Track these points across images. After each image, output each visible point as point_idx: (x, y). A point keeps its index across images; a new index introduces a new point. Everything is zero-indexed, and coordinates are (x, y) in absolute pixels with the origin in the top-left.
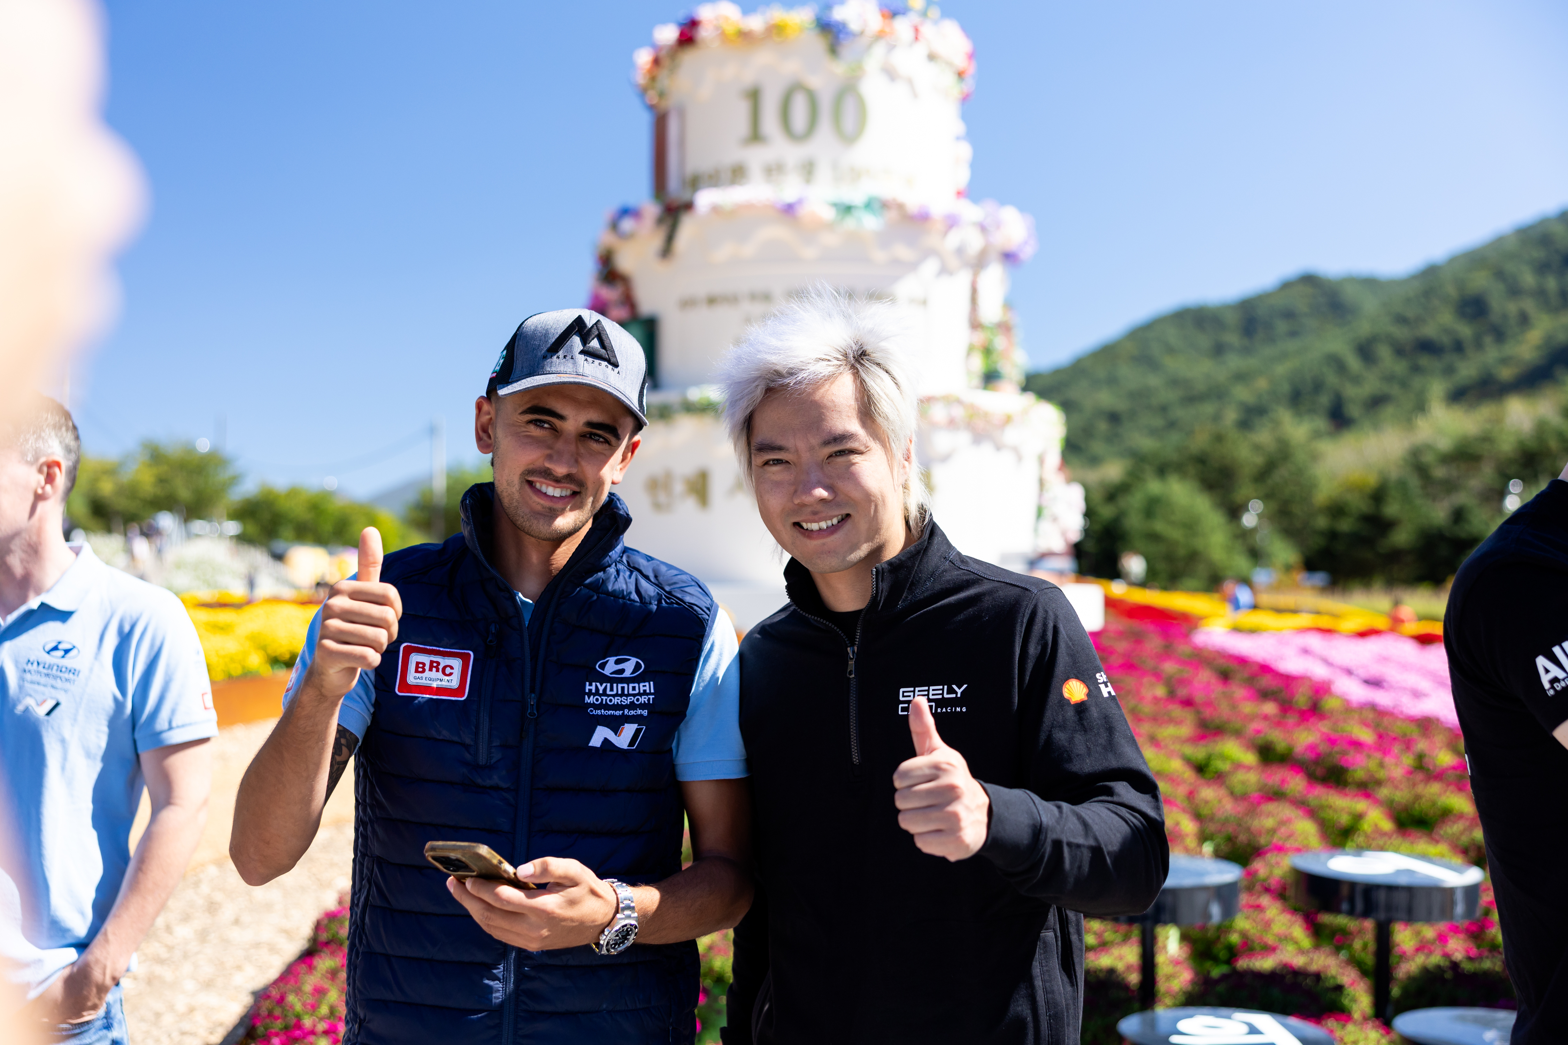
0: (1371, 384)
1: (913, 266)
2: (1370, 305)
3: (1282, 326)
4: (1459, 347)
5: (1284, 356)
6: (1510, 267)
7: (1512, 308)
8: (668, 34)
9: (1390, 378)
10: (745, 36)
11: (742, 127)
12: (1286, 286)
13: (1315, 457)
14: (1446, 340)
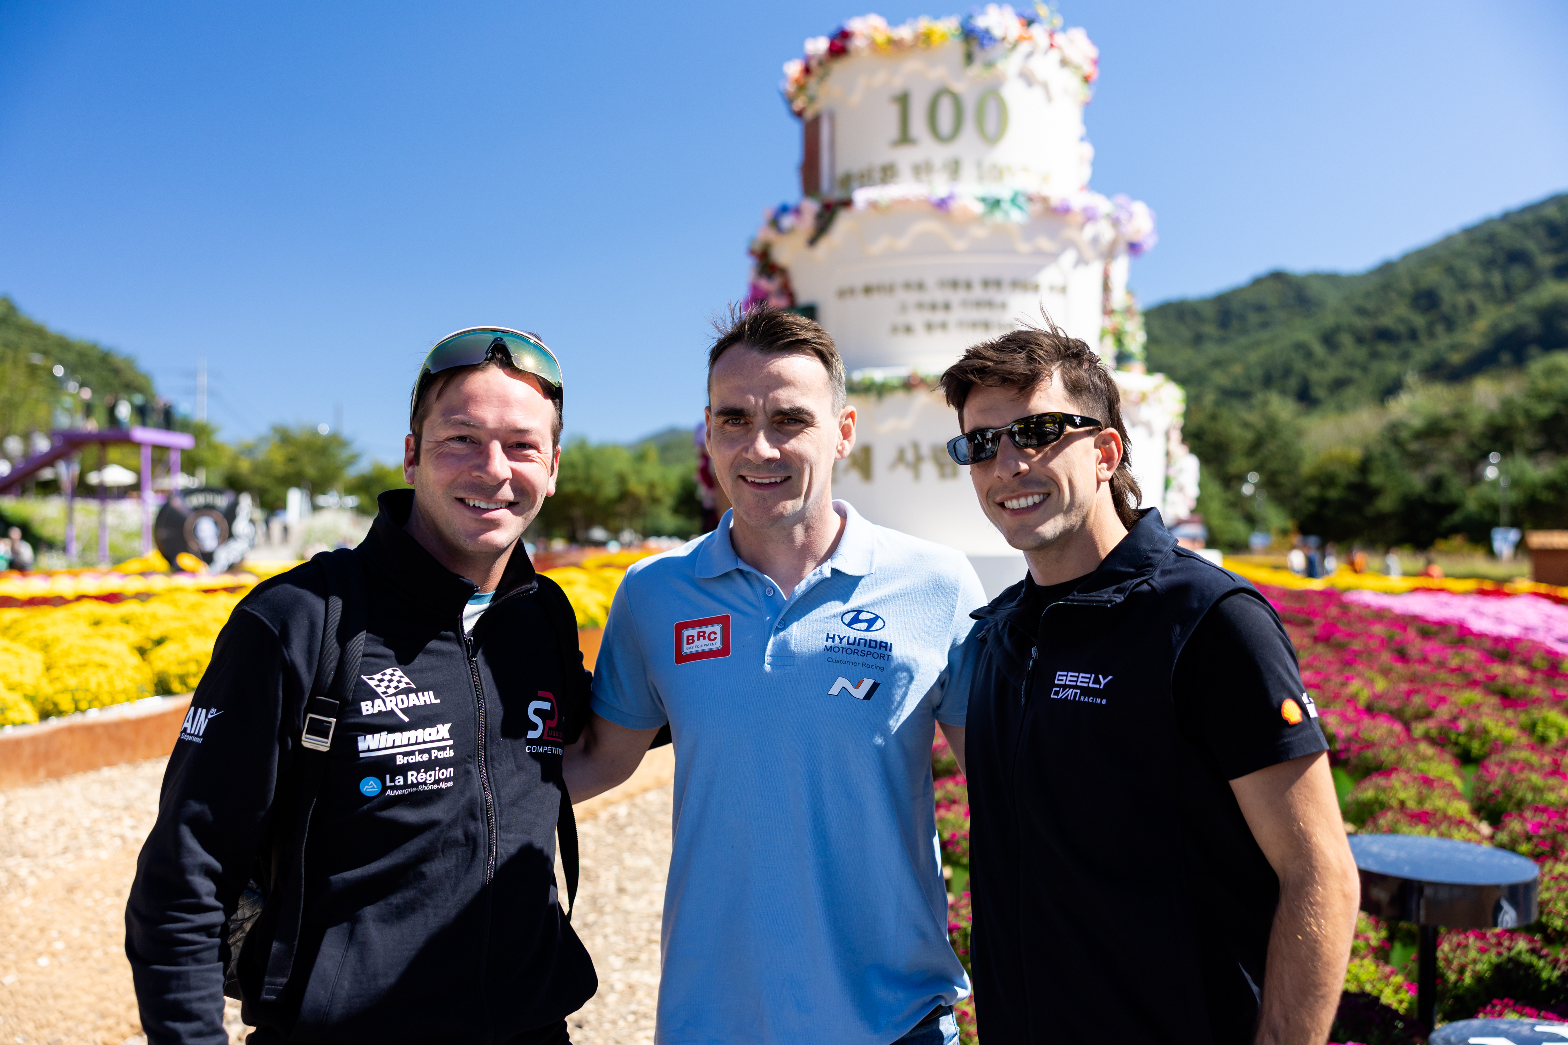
0: (1335, 369)
1: (1054, 257)
2: (1333, 298)
3: (1254, 318)
4: (1413, 335)
5: (1256, 345)
6: (1459, 263)
7: (1461, 300)
8: (819, 45)
9: (1351, 364)
10: (895, 44)
11: (892, 130)
12: (1257, 282)
13: (1300, 433)
14: (1402, 328)
